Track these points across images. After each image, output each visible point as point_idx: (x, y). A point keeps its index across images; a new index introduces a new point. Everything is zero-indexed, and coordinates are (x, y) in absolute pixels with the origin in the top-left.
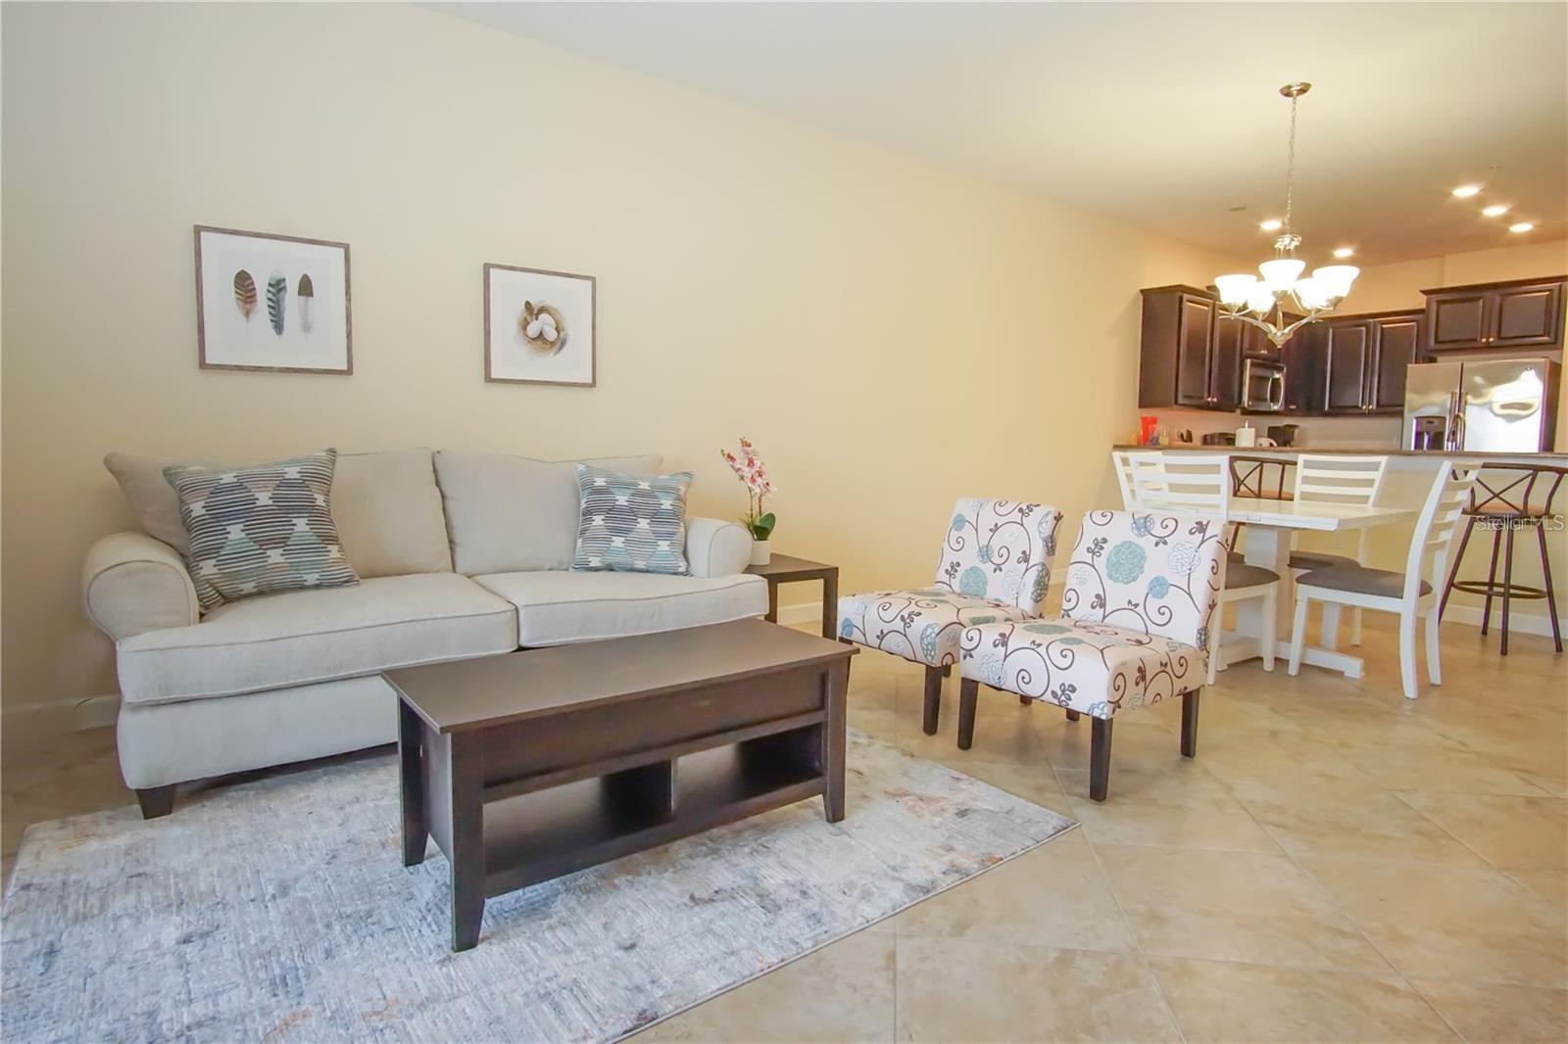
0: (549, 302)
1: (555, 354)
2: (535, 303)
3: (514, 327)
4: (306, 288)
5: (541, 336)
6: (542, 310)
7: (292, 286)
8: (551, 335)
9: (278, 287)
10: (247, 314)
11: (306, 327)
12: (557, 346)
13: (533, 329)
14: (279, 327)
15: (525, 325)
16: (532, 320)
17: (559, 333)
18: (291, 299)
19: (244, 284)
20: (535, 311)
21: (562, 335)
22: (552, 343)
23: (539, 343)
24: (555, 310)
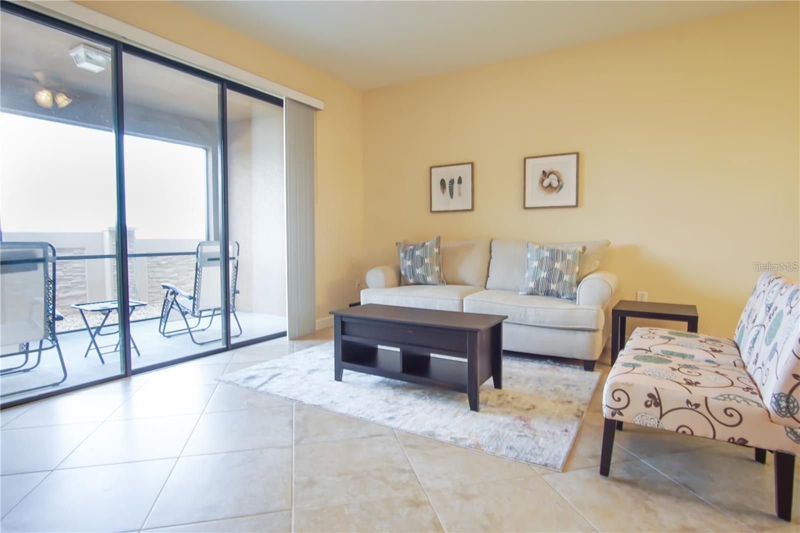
0: (554, 169)
1: (557, 193)
2: (547, 170)
3: (537, 183)
4: (460, 181)
5: (550, 185)
6: (551, 173)
7: (456, 181)
8: (555, 184)
9: (452, 182)
10: (443, 193)
11: (460, 195)
12: (558, 189)
13: (546, 183)
14: (452, 195)
15: (542, 181)
16: (546, 179)
17: (559, 183)
18: (456, 185)
19: (443, 182)
20: (548, 174)
21: (561, 183)
22: (555, 188)
23: (549, 189)
24: (558, 172)
